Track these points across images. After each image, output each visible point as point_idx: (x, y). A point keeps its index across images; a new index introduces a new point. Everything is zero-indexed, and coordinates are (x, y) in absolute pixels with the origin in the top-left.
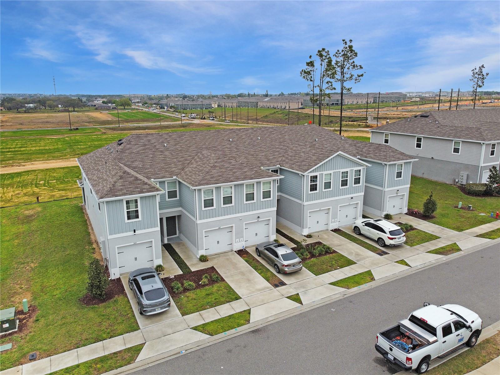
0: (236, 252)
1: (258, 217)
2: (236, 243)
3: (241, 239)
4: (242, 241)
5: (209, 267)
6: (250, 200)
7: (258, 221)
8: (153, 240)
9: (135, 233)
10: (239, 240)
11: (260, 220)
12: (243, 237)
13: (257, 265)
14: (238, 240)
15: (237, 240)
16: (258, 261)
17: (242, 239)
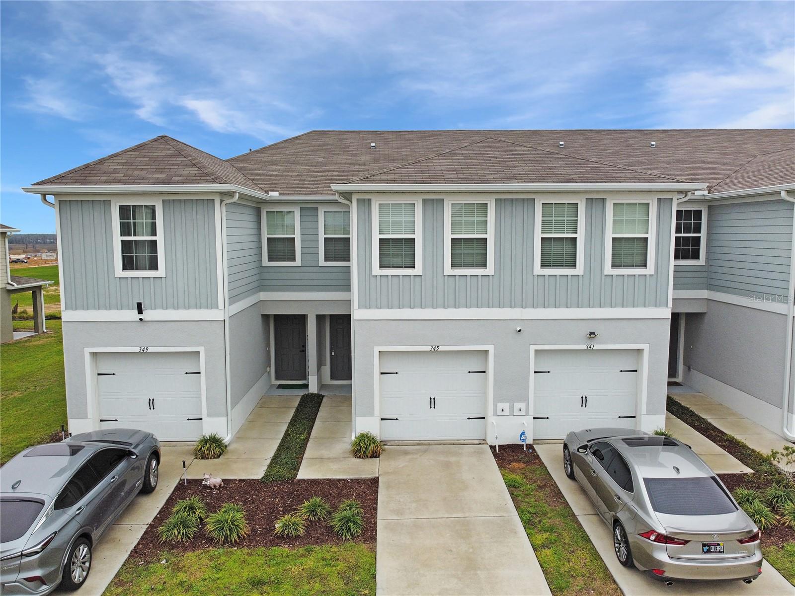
0: (492, 448)
1: (592, 333)
2: (495, 415)
3: (517, 406)
4: (523, 413)
5: (363, 477)
6: (560, 265)
7: (590, 351)
8: (202, 350)
9: (141, 316)
10: (511, 408)
11: (597, 347)
12: (527, 400)
13: (547, 508)
14: (506, 406)
15: (500, 406)
16: (559, 494)
17: (522, 405)
